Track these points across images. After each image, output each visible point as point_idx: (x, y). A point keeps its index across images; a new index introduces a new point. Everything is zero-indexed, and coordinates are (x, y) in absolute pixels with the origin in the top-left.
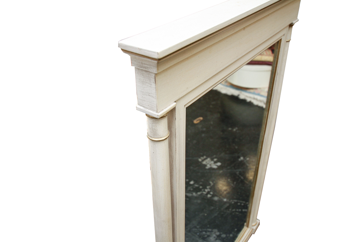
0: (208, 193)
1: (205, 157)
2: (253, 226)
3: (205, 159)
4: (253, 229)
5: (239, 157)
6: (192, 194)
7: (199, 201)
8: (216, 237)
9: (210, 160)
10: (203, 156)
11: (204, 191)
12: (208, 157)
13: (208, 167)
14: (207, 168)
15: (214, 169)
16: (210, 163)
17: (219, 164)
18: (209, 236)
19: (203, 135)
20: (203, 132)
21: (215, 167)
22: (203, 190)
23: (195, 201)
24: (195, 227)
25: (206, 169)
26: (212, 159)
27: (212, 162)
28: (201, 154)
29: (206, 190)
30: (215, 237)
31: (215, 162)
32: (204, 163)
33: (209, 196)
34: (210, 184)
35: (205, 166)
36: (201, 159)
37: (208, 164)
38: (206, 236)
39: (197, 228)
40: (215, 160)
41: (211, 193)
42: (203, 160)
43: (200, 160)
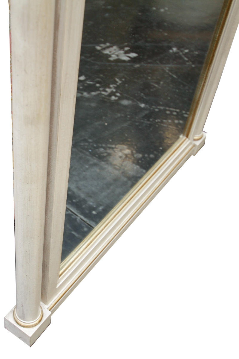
0: (112, 94)
1: (108, 44)
2: (194, 140)
3: (108, 47)
4: (194, 146)
5: (170, 48)
6: (82, 94)
7: (93, 105)
8: (124, 156)
9: (117, 49)
10: (104, 43)
11: (104, 91)
12: (113, 44)
13: (114, 57)
14: (111, 59)
15: (124, 61)
16: (117, 53)
17: (133, 55)
18: (109, 155)
19: (107, 15)
20: (106, 11)
21: (125, 58)
22: (101, 89)
23: (87, 104)
24: (85, 140)
25: (110, 61)
26: (121, 48)
27: (122, 52)
28: (102, 40)
29: (109, 90)
30: (121, 157)
31: (126, 52)
32: (107, 52)
33: (113, 98)
34: (115, 82)
35: (109, 56)
36: (101, 47)
37: (113, 54)
38: (105, 154)
39: (89, 142)
40: (127, 49)
41: (118, 94)
42: (104, 49)
43: (98, 48)
